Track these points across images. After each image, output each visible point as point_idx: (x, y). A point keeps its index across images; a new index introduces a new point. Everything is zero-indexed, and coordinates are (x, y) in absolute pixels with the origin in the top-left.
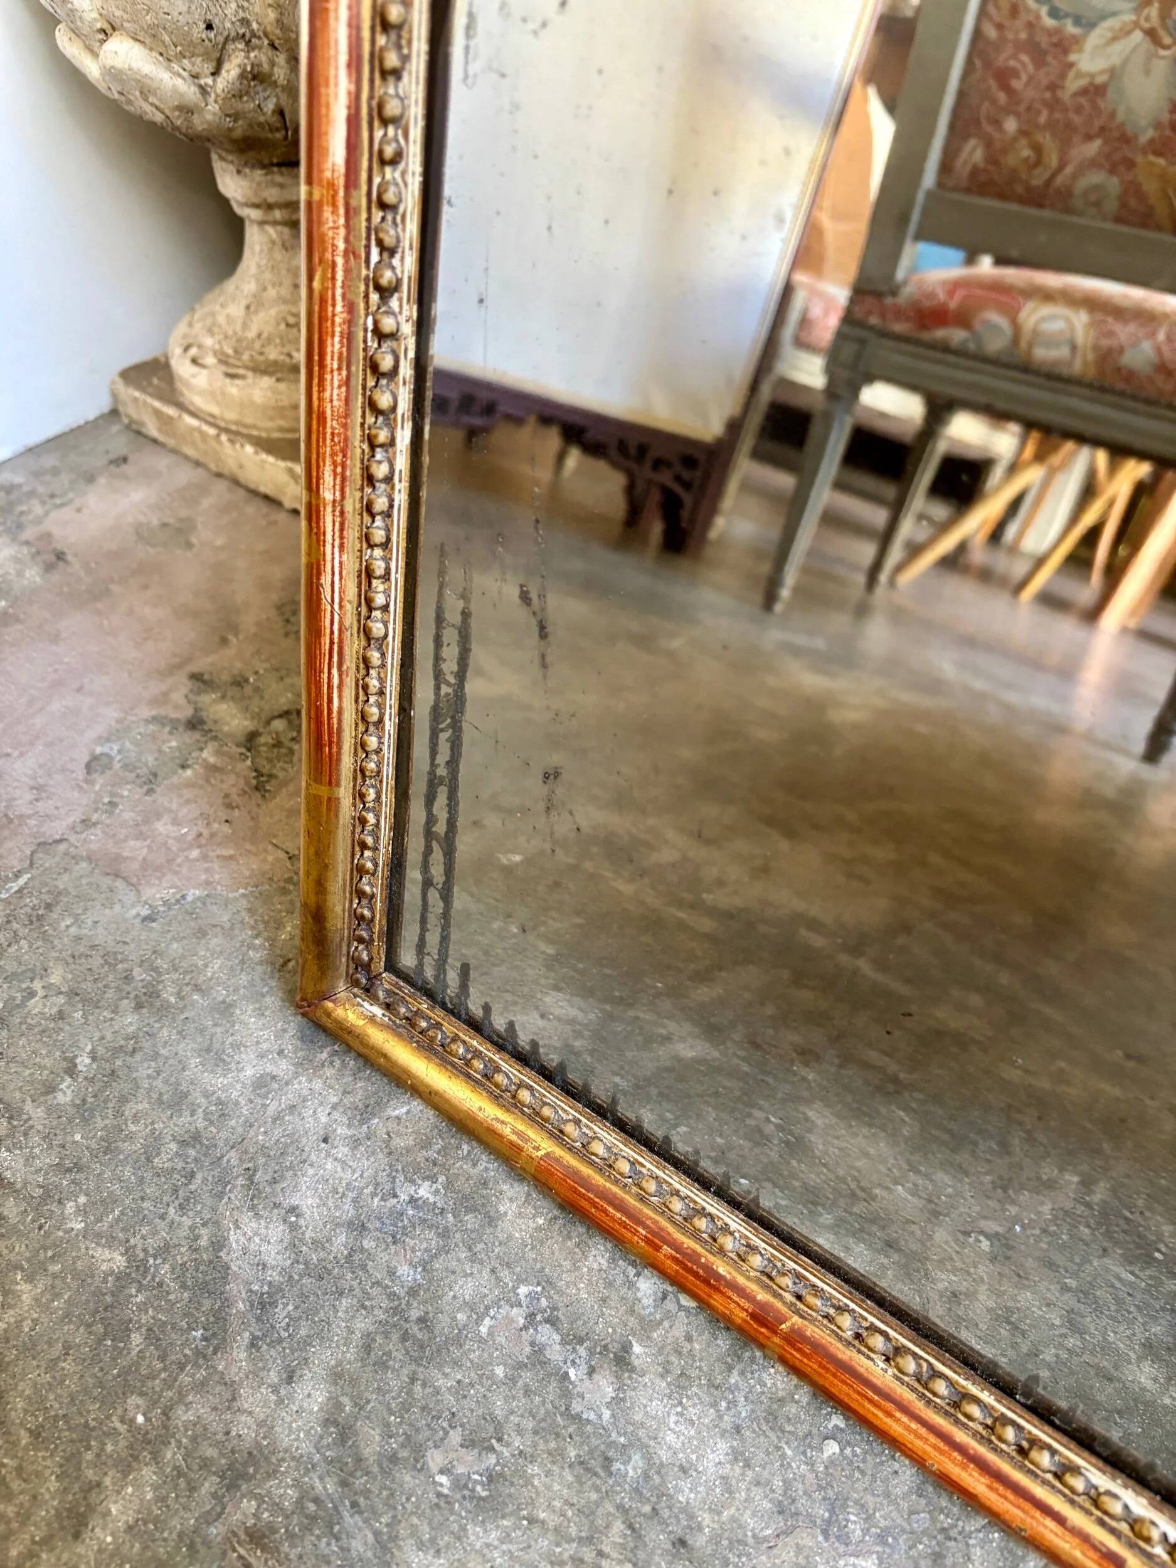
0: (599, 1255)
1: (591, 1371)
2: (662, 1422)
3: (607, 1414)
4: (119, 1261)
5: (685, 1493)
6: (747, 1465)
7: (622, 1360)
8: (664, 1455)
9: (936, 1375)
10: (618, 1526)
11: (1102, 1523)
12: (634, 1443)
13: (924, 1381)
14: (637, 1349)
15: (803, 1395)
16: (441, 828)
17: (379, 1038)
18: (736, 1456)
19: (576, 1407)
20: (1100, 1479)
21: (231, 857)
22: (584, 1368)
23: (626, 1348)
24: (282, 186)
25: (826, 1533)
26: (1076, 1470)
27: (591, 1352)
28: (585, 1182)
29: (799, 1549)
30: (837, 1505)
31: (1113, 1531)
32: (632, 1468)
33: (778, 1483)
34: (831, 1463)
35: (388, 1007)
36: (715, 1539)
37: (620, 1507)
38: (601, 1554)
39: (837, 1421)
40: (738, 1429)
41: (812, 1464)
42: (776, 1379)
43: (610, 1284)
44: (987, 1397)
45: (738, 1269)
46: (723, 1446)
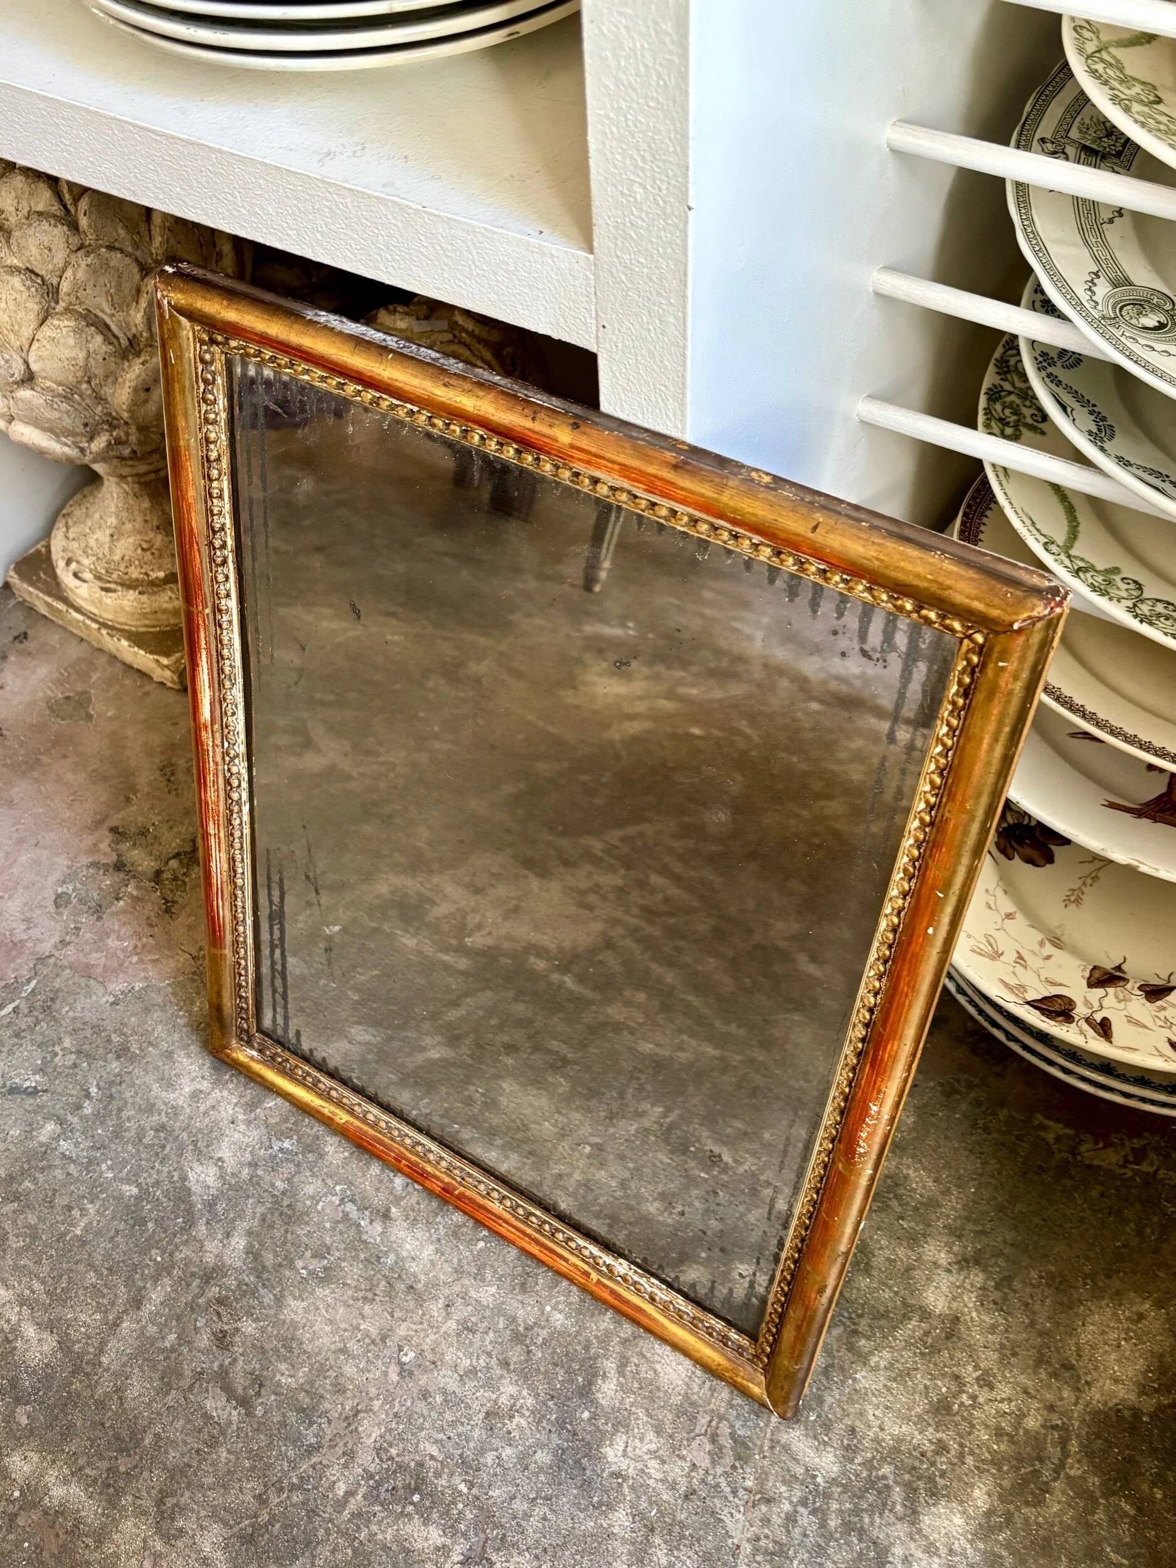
0: (375, 1169)
1: (371, 1221)
2: (404, 1240)
3: (378, 1239)
4: (135, 1191)
5: (414, 1268)
6: (443, 1254)
7: (386, 1216)
8: (405, 1254)
9: (519, 1206)
10: (383, 1283)
11: (583, 1260)
12: (391, 1249)
13: (513, 1209)
14: (393, 1210)
15: (471, 1223)
16: (279, 967)
17: (257, 1067)
18: (437, 1251)
19: (364, 1237)
20: (582, 1242)
21: (157, 960)
22: (368, 1221)
23: (388, 1210)
24: (132, 466)
25: (475, 1279)
26: (572, 1239)
27: (371, 1213)
28: (365, 1133)
29: (463, 1286)
30: (481, 1268)
31: (587, 1263)
32: (391, 1260)
33: (455, 1261)
34: (481, 1250)
35: (260, 1051)
36: (426, 1285)
37: (384, 1276)
38: (375, 1295)
39: (485, 1233)
40: (439, 1240)
41: (471, 1251)
42: (458, 1217)
43: (380, 1181)
44: (538, 1213)
45: (437, 1169)
46: (432, 1248)
